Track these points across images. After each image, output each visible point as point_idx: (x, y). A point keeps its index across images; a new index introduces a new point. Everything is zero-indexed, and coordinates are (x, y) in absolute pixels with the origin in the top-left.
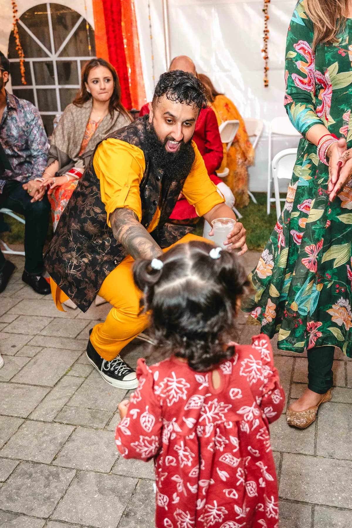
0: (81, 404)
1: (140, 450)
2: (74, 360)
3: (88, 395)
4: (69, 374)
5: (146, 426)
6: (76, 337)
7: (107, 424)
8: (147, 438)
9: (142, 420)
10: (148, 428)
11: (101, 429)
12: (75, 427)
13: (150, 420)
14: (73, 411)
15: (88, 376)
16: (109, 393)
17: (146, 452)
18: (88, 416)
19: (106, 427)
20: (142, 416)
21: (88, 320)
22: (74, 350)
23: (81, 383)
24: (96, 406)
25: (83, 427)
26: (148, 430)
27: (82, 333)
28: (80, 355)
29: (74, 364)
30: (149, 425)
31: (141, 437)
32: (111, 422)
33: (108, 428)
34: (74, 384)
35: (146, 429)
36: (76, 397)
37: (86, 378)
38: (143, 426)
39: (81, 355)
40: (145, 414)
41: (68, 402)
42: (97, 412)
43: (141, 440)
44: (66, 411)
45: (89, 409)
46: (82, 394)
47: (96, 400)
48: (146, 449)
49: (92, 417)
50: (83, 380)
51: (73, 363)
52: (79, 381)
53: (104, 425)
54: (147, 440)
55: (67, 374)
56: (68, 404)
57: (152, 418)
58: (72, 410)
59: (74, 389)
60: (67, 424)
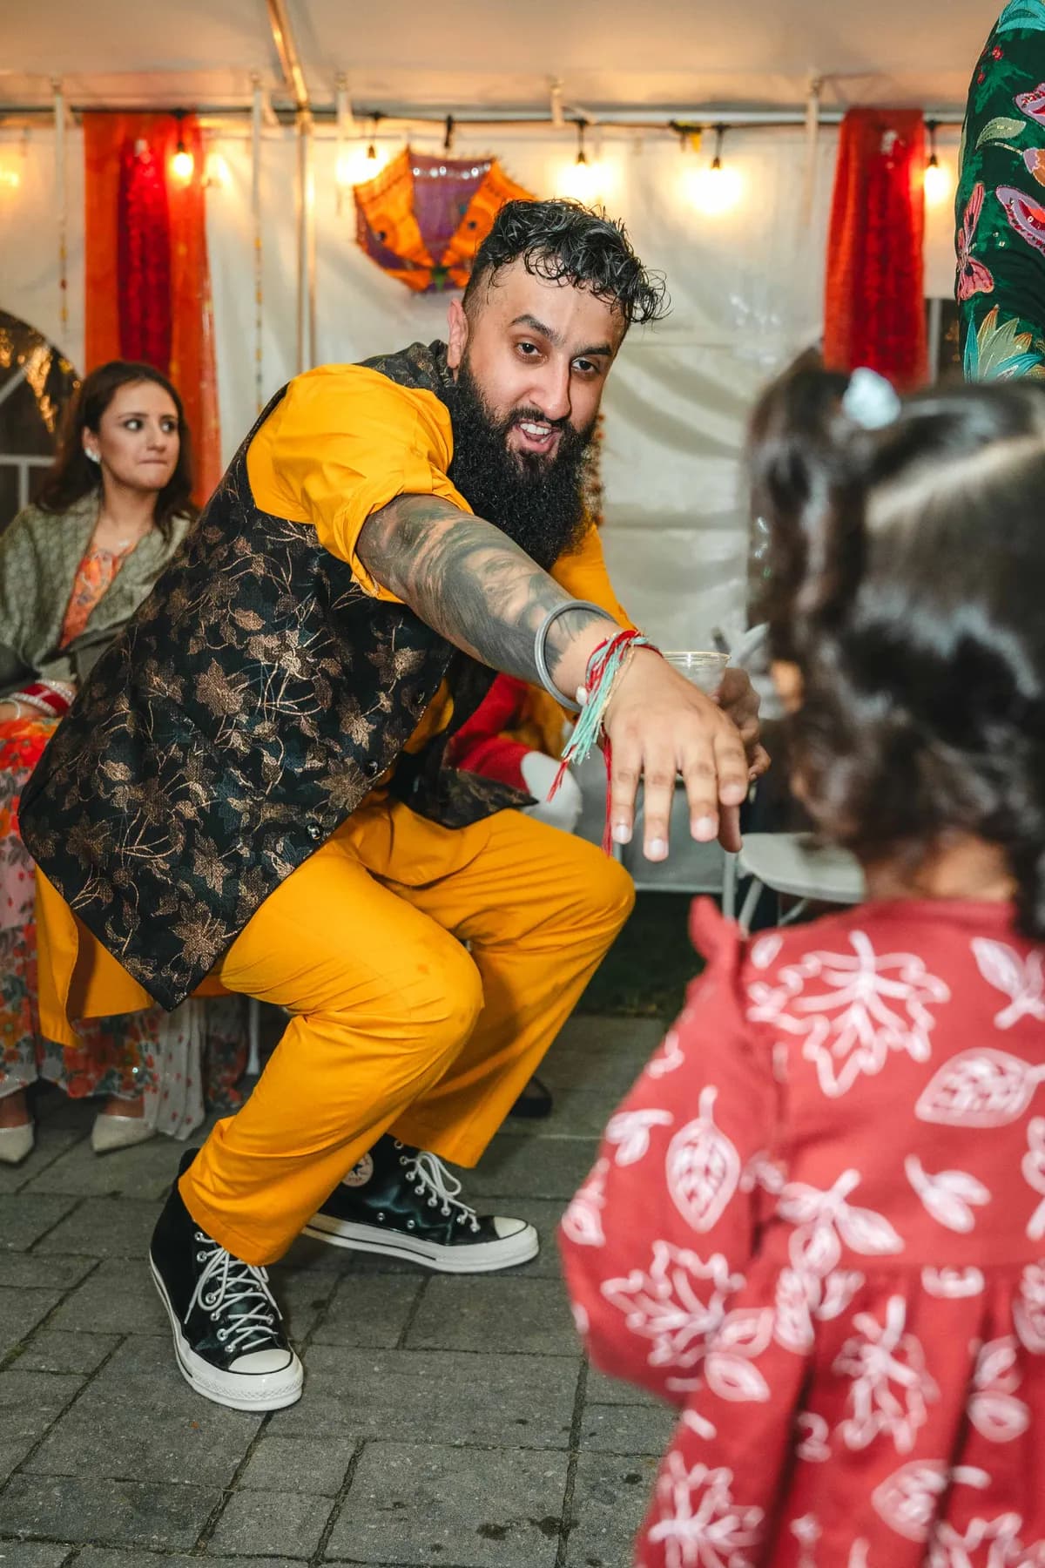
0: (84, 1466)
1: (649, 1318)
2: (34, 1320)
3: (108, 1433)
4: (20, 1363)
5: (692, 1195)
6: (29, 1250)
7: (208, 1532)
8: (688, 1258)
9: (679, 1159)
10: (696, 1206)
11: (184, 1551)
12: (68, 1548)
13: (716, 1165)
14: (56, 1492)
15: (96, 1371)
16: (191, 1424)
17: (674, 1332)
18: (122, 1504)
19: (202, 1544)
20: (680, 1137)
21: (71, 1196)
22: (28, 1289)
23: (71, 1391)
24: (147, 1471)
25: (104, 1546)
26: (702, 1215)
27: (53, 1236)
28: (54, 1301)
29: (33, 1331)
30: (706, 1190)
31: (662, 1252)
32: (222, 1525)
33: (213, 1547)
34: (43, 1396)
35: (689, 1211)
36: (58, 1442)
37: (91, 1376)
38: (678, 1190)
39: (61, 1302)
40: (693, 1130)
41: (27, 1460)
42: (157, 1492)
43: (659, 1266)
44: (22, 1493)
45: (117, 1480)
46: (84, 1432)
47: (144, 1448)
48: (675, 1318)
49: (137, 1508)
50: (79, 1384)
51: (30, 1327)
52: (66, 1387)
53: (192, 1534)
54: (687, 1271)
55: (12, 1367)
56: (27, 1469)
57: (724, 1154)
58: (50, 1487)
59: (47, 1413)
60: (34, 1539)
